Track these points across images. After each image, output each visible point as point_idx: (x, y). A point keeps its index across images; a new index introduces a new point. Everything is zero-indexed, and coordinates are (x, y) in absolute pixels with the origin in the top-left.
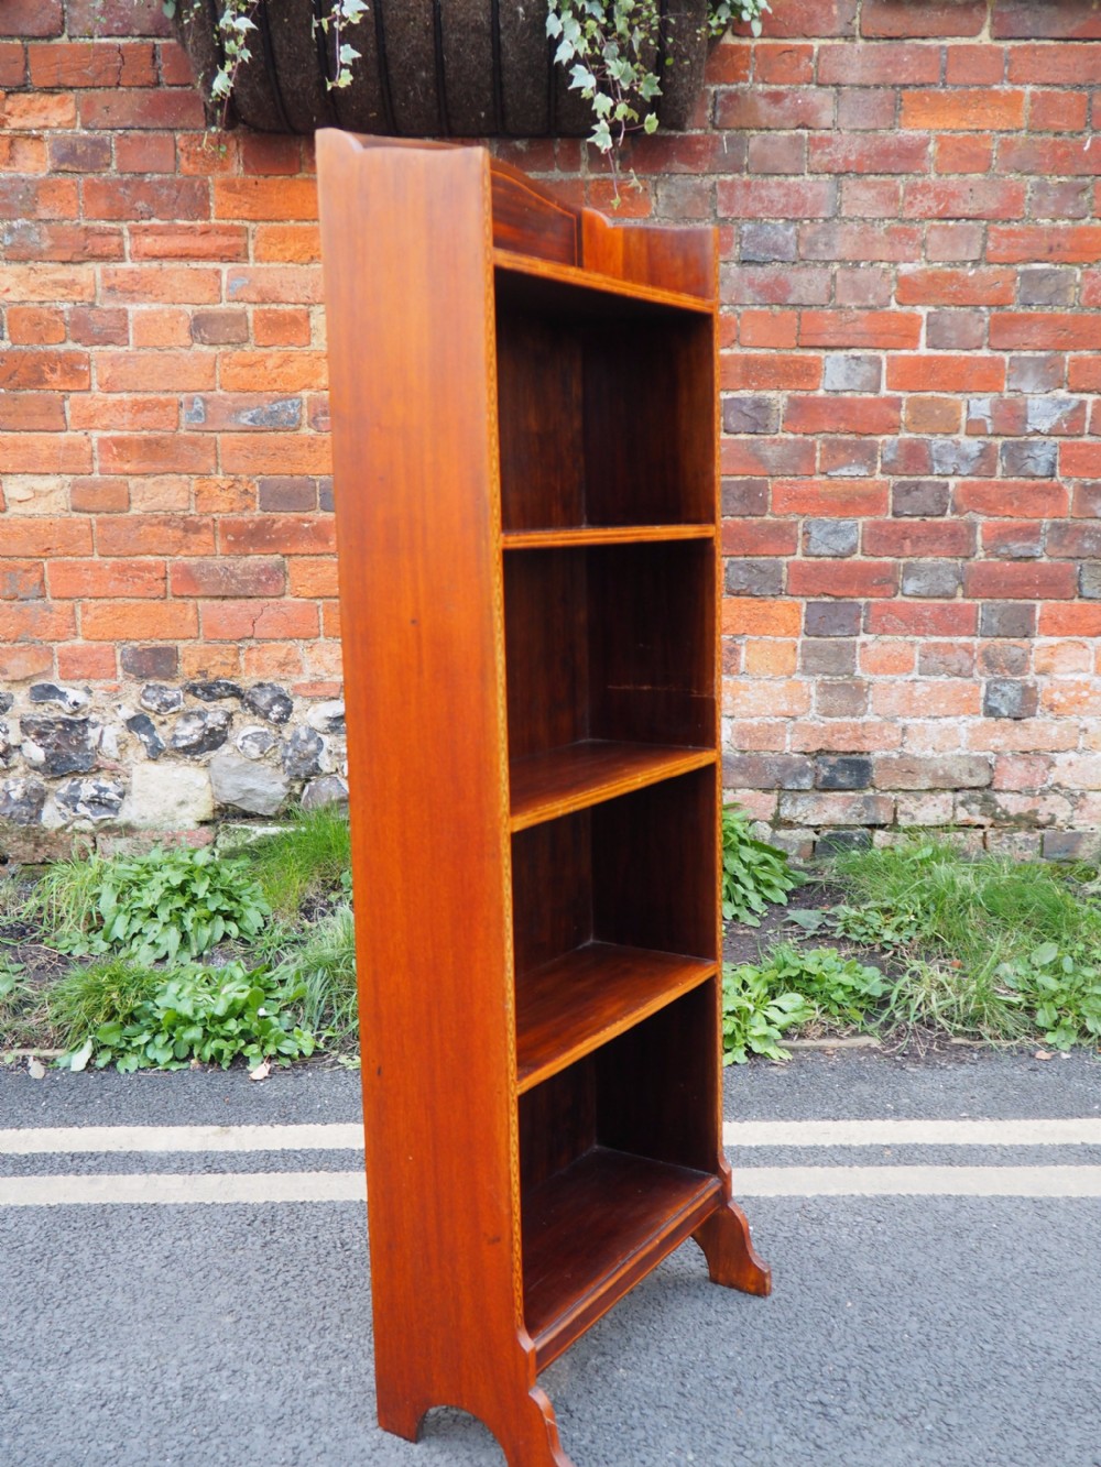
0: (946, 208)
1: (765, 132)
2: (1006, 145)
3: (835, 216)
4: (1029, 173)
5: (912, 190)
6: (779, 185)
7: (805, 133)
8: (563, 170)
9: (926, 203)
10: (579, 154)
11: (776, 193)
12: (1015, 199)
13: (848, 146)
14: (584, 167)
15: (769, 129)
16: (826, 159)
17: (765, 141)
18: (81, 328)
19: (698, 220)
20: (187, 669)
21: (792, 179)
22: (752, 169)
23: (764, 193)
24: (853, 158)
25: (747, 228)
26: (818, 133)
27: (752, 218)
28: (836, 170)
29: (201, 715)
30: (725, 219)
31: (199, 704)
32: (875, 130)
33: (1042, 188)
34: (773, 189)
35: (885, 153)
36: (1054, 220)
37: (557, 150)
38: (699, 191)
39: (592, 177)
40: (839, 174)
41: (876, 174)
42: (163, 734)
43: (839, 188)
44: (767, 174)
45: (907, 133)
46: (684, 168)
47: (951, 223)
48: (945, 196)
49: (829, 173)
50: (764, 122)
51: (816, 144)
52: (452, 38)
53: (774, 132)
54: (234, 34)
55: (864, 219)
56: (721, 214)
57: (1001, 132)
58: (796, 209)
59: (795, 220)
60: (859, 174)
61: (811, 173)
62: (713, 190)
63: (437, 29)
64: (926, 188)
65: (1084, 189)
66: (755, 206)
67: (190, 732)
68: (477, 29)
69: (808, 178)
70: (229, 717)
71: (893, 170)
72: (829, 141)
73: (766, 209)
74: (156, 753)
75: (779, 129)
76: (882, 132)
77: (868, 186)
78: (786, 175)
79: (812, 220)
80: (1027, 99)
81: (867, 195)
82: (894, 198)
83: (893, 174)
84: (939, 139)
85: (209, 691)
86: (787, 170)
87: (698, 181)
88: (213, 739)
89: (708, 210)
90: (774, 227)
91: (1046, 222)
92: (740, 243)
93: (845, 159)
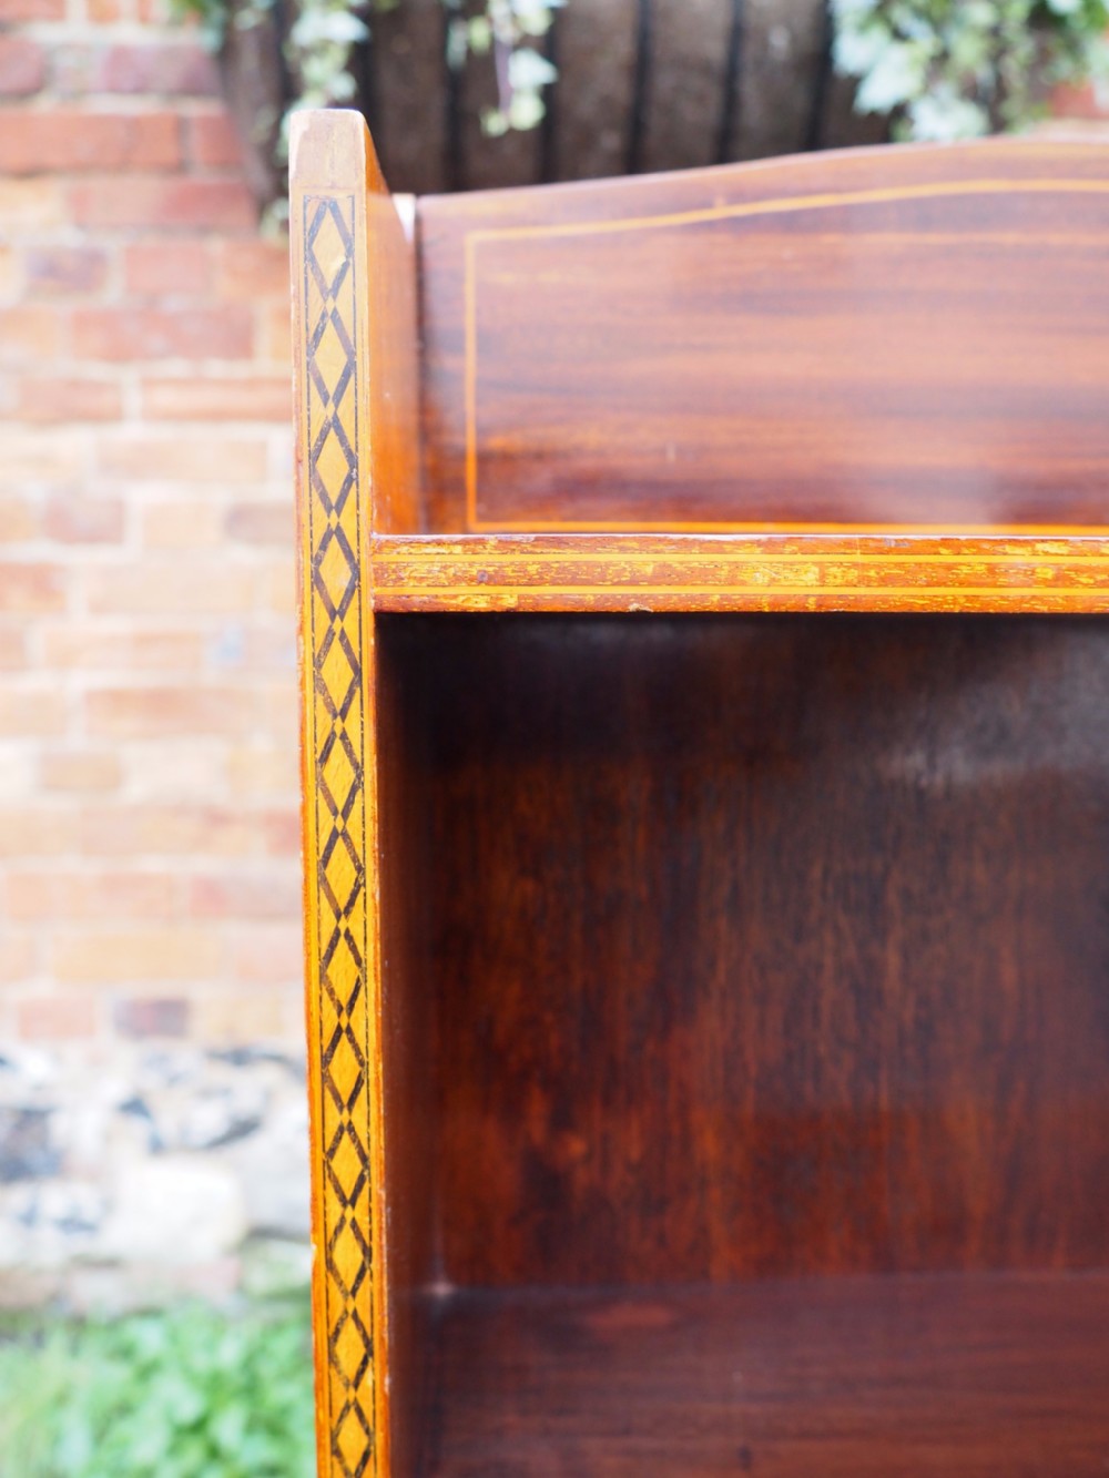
18: (61, 524)
20: (208, 1026)
29: (226, 1092)
31: (224, 1075)
42: (167, 1124)
52: (664, 82)
54: (322, 48)
63: (641, 67)
67: (210, 1119)
68: (705, 68)
70: (269, 1096)
74: (157, 1147)
85: (239, 1057)
88: (243, 1128)
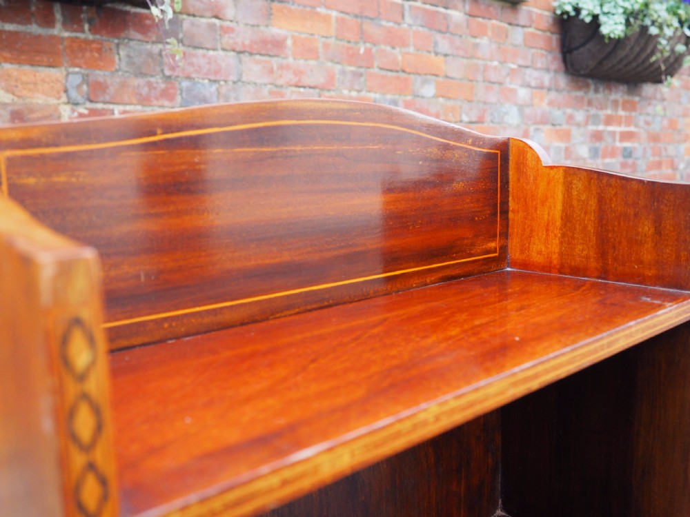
0: (299, 81)
1: (191, 18)
2: (326, 46)
3: (239, 80)
4: (338, 63)
5: (281, 67)
6: (204, 56)
7: (217, 21)
8: (40, 25)
9: (288, 77)
10: (53, 14)
11: (202, 62)
12: (331, 78)
13: (243, 36)
14: (58, 26)
15: (194, 16)
16: (231, 41)
17: (192, 24)
19: (152, 76)
21: (211, 53)
22: (186, 42)
23: (195, 60)
24: (247, 42)
25: (185, 84)
26: (226, 24)
27: (188, 78)
28: (238, 49)
30: (169, 77)
32: (258, 26)
33: (343, 72)
34: (200, 57)
35: (264, 42)
36: (350, 91)
37: (33, 9)
38: (150, 55)
39: (66, 34)
40: (240, 52)
41: (261, 55)
43: (240, 62)
44: (196, 47)
45: (276, 30)
46: (138, 36)
47: (302, 90)
48: (298, 72)
49: (234, 50)
50: (191, 10)
51: (226, 30)
53: (197, 19)
55: (255, 84)
56: (168, 73)
57: (323, 37)
58: (216, 73)
59: (215, 81)
60: (251, 54)
61: (223, 49)
62: (160, 55)
64: (288, 67)
65: (361, 75)
66: (190, 69)
69: (221, 53)
71: (271, 53)
72: (232, 30)
73: (197, 72)
75: (201, 16)
76: (262, 28)
77: (257, 62)
78: (208, 49)
79: (226, 81)
80: (333, 20)
81: (256, 68)
82: (271, 71)
83: (270, 56)
84: (293, 37)
86: (208, 46)
87: (149, 46)
89: (158, 69)
90: (203, 85)
91: (345, 92)
92: (181, 94)
93: (243, 44)
